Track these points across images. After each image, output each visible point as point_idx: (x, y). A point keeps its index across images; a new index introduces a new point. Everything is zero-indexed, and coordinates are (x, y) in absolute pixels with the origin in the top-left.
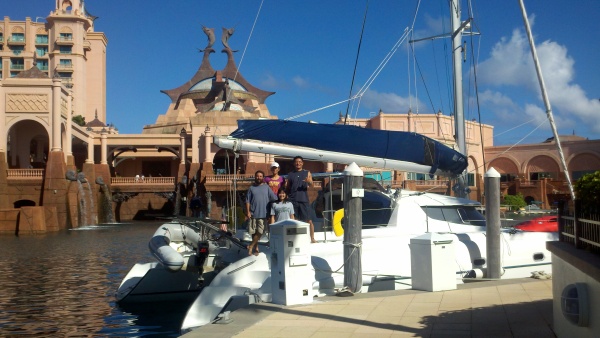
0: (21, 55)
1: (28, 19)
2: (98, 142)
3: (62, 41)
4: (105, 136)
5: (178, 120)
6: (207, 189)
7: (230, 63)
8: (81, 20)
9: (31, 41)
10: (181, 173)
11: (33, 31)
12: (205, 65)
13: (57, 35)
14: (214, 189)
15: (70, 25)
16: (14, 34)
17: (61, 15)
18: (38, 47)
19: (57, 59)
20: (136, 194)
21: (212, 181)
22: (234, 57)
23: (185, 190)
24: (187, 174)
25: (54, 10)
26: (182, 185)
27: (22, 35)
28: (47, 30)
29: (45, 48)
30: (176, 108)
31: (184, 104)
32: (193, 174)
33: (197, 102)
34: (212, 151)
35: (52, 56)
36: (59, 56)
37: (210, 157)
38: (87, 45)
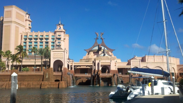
0: (48, 41)
1: (50, 32)
2: (71, 65)
3: (58, 37)
4: (73, 63)
5: (89, 58)
6: (100, 77)
7: (103, 42)
8: (63, 31)
9: (50, 37)
10: (93, 73)
11: (51, 34)
12: (96, 43)
13: (57, 36)
14: (102, 77)
15: (60, 33)
16: (46, 36)
17: (58, 30)
18: (52, 39)
19: (57, 42)
20: (81, 78)
21: (101, 75)
22: (104, 40)
23: (93, 77)
24: (94, 73)
25: (56, 29)
26: (93, 76)
27: (48, 36)
28: (54, 34)
29: (54, 39)
30: (88, 54)
31: (91, 53)
32: (96, 73)
33: (94, 53)
34: (101, 67)
35: (56, 41)
36: (57, 41)
37: (100, 68)
38: (65, 38)
